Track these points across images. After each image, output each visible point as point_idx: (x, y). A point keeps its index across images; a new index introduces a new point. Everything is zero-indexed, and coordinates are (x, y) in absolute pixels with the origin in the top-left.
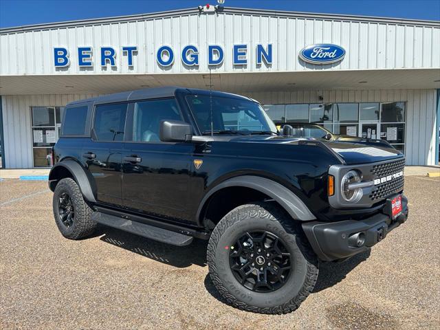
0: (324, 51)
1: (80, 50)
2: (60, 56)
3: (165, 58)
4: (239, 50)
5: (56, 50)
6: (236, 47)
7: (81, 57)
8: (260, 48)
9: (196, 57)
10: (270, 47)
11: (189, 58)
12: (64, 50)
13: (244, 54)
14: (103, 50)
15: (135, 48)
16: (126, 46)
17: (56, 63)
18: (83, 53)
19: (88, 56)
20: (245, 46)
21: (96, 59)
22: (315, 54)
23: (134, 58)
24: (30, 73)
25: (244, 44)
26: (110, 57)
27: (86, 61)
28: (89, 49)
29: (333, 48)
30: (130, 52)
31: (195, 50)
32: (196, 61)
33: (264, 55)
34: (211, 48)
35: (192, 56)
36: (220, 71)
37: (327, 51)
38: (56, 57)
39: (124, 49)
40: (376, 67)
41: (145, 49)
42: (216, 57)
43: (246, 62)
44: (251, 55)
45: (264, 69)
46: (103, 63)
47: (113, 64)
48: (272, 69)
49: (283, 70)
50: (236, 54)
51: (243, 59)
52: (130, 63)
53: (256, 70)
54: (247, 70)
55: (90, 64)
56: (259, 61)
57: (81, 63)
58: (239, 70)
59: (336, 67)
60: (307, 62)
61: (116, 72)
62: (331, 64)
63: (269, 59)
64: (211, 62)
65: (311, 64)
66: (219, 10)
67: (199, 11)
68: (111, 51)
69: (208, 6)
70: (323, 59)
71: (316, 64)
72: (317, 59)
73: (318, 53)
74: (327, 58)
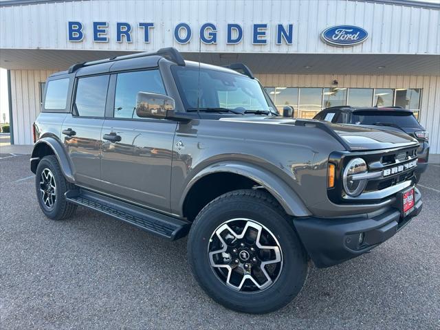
0: (347, 33)
1: (96, 24)
2: (75, 30)
3: (183, 35)
4: (258, 30)
5: (71, 24)
6: (256, 26)
7: (96, 31)
8: (281, 28)
9: (215, 35)
10: (291, 27)
11: (207, 36)
12: (79, 24)
13: (264, 33)
14: (119, 25)
15: (152, 24)
16: (142, 22)
17: (71, 38)
18: (99, 28)
19: (104, 31)
20: (265, 26)
21: (112, 33)
22: (337, 35)
23: (151, 33)
24: (44, 47)
25: (264, 23)
26: (127, 33)
27: (101, 36)
28: (104, 24)
29: (355, 30)
30: (147, 27)
31: (214, 28)
32: (214, 39)
33: (285, 34)
34: (230, 26)
35: (210, 34)
36: (238, 49)
37: (350, 33)
38: (71, 31)
39: (141, 24)
40: (399, 51)
41: (162, 25)
42: (235, 36)
43: (265, 41)
44: (271, 35)
45: (284, 49)
46: (119, 39)
47: (129, 39)
48: (292, 50)
49: (302, 51)
50: (256, 33)
51: (263, 39)
52: (147, 39)
53: (275, 50)
54: (266, 50)
55: (105, 39)
56: (279, 42)
57: (96, 38)
58: (258, 50)
59: (357, 50)
60: (328, 44)
61: (131, 48)
62: (353, 46)
63: (290, 39)
64: (230, 40)
65: (333, 46)
68: (128, 26)
70: (344, 41)
71: (337, 46)
72: (339, 41)
73: (340, 36)
74: (349, 41)
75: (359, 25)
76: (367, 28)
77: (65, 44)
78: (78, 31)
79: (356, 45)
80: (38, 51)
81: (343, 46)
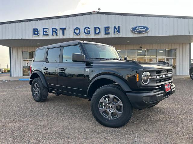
0: (141, 29)
1: (44, 29)
3: (77, 32)
4: (106, 29)
5: (34, 29)
6: (105, 27)
7: (44, 32)
8: (115, 28)
9: (89, 31)
10: (119, 27)
11: (86, 32)
12: (37, 29)
13: (109, 30)
14: (53, 29)
15: (65, 28)
17: (34, 35)
19: (47, 31)
20: (109, 27)
21: (50, 32)
22: (137, 30)
23: (65, 32)
24: (24, 38)
26: (55, 32)
27: (46, 33)
28: (47, 29)
29: (144, 27)
30: (63, 29)
31: (89, 29)
32: (89, 33)
33: (117, 30)
34: (95, 28)
35: (88, 31)
36: (99, 36)
37: (142, 29)
38: (34, 32)
39: (61, 28)
40: (162, 35)
41: (69, 28)
42: (97, 32)
43: (109, 33)
44: (111, 31)
45: (117, 36)
46: (52, 34)
47: (56, 34)
48: (120, 36)
49: (124, 36)
50: (105, 30)
51: (108, 32)
52: (63, 34)
53: (113, 36)
54: (110, 36)
55: (47, 34)
56: (115, 33)
57: (44, 34)
58: (106, 36)
59: (146, 35)
60: (134, 33)
61: (57, 38)
62: (144, 33)
63: (119, 32)
64: (95, 33)
65: (136, 34)
66: (98, 13)
67: (91, 13)
68: (56, 29)
69: (94, 11)
70: (140, 32)
71: (138, 34)
72: (138, 32)
73: (138, 29)
74: (142, 31)
75: (146, 25)
76: (149, 27)
77: (31, 37)
78: (37, 32)
80: (22, 40)
81: (140, 34)
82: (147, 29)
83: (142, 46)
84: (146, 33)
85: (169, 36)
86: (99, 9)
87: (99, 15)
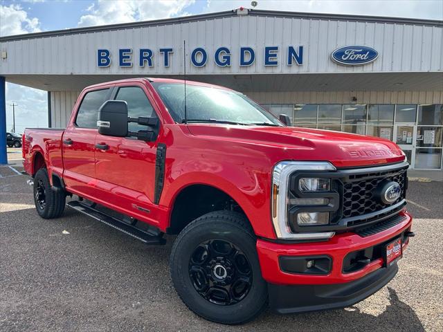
0: (356, 53)
1: (121, 51)
2: (103, 57)
3: (199, 59)
4: (270, 53)
5: (100, 51)
6: (267, 49)
7: (121, 57)
8: (291, 50)
9: (228, 58)
10: (301, 48)
11: (221, 59)
12: (107, 52)
13: (275, 55)
14: (142, 51)
15: (171, 50)
16: (163, 48)
17: (100, 64)
18: (124, 54)
19: (128, 57)
20: (276, 48)
21: (135, 58)
22: (346, 56)
23: (171, 59)
25: (275, 45)
26: (148, 58)
27: (126, 62)
28: (129, 50)
30: (166, 52)
31: (228, 51)
32: (228, 62)
33: (296, 56)
34: (243, 50)
35: (224, 57)
36: (251, 71)
37: (359, 53)
38: (100, 58)
39: (161, 50)
40: (411, 69)
41: (180, 50)
42: (247, 59)
43: (276, 63)
44: (282, 57)
45: (295, 70)
46: (141, 64)
47: (150, 64)
48: (303, 70)
49: (313, 71)
50: (267, 56)
51: (274, 60)
52: (166, 64)
53: (286, 71)
54: (277, 71)
55: (129, 64)
56: (290, 63)
57: (121, 64)
58: (269, 71)
59: (368, 69)
60: (338, 64)
61: (153, 72)
62: (363, 65)
63: (300, 60)
64: (242, 63)
65: (343, 65)
66: (252, 13)
67: (233, 14)
68: (150, 52)
69: (242, 9)
70: (354, 61)
71: (348, 66)
72: (348, 61)
73: (350, 55)
74: (359, 60)
75: (369, 45)
76: (377, 49)
77: (94, 70)
78: (106, 58)
79: (367, 64)
80: (72, 75)
81: (353, 66)
82: (372, 54)
83: (359, 96)
84: (370, 63)
85: (428, 74)
86: (254, 4)
87: (253, 18)
